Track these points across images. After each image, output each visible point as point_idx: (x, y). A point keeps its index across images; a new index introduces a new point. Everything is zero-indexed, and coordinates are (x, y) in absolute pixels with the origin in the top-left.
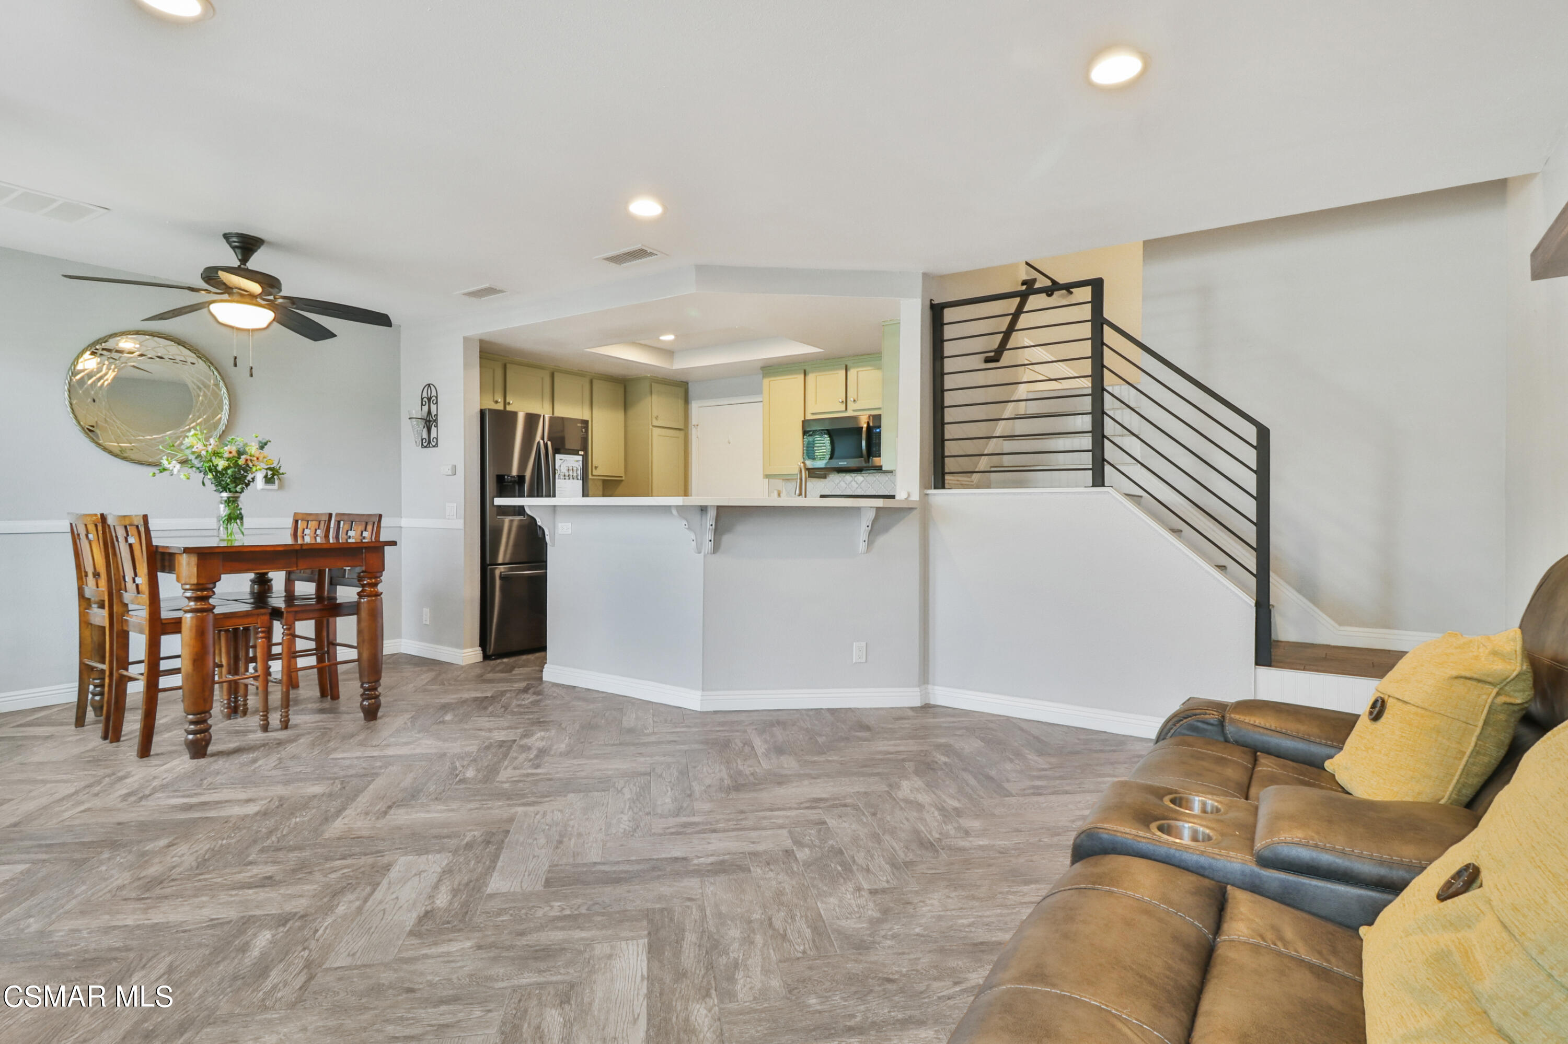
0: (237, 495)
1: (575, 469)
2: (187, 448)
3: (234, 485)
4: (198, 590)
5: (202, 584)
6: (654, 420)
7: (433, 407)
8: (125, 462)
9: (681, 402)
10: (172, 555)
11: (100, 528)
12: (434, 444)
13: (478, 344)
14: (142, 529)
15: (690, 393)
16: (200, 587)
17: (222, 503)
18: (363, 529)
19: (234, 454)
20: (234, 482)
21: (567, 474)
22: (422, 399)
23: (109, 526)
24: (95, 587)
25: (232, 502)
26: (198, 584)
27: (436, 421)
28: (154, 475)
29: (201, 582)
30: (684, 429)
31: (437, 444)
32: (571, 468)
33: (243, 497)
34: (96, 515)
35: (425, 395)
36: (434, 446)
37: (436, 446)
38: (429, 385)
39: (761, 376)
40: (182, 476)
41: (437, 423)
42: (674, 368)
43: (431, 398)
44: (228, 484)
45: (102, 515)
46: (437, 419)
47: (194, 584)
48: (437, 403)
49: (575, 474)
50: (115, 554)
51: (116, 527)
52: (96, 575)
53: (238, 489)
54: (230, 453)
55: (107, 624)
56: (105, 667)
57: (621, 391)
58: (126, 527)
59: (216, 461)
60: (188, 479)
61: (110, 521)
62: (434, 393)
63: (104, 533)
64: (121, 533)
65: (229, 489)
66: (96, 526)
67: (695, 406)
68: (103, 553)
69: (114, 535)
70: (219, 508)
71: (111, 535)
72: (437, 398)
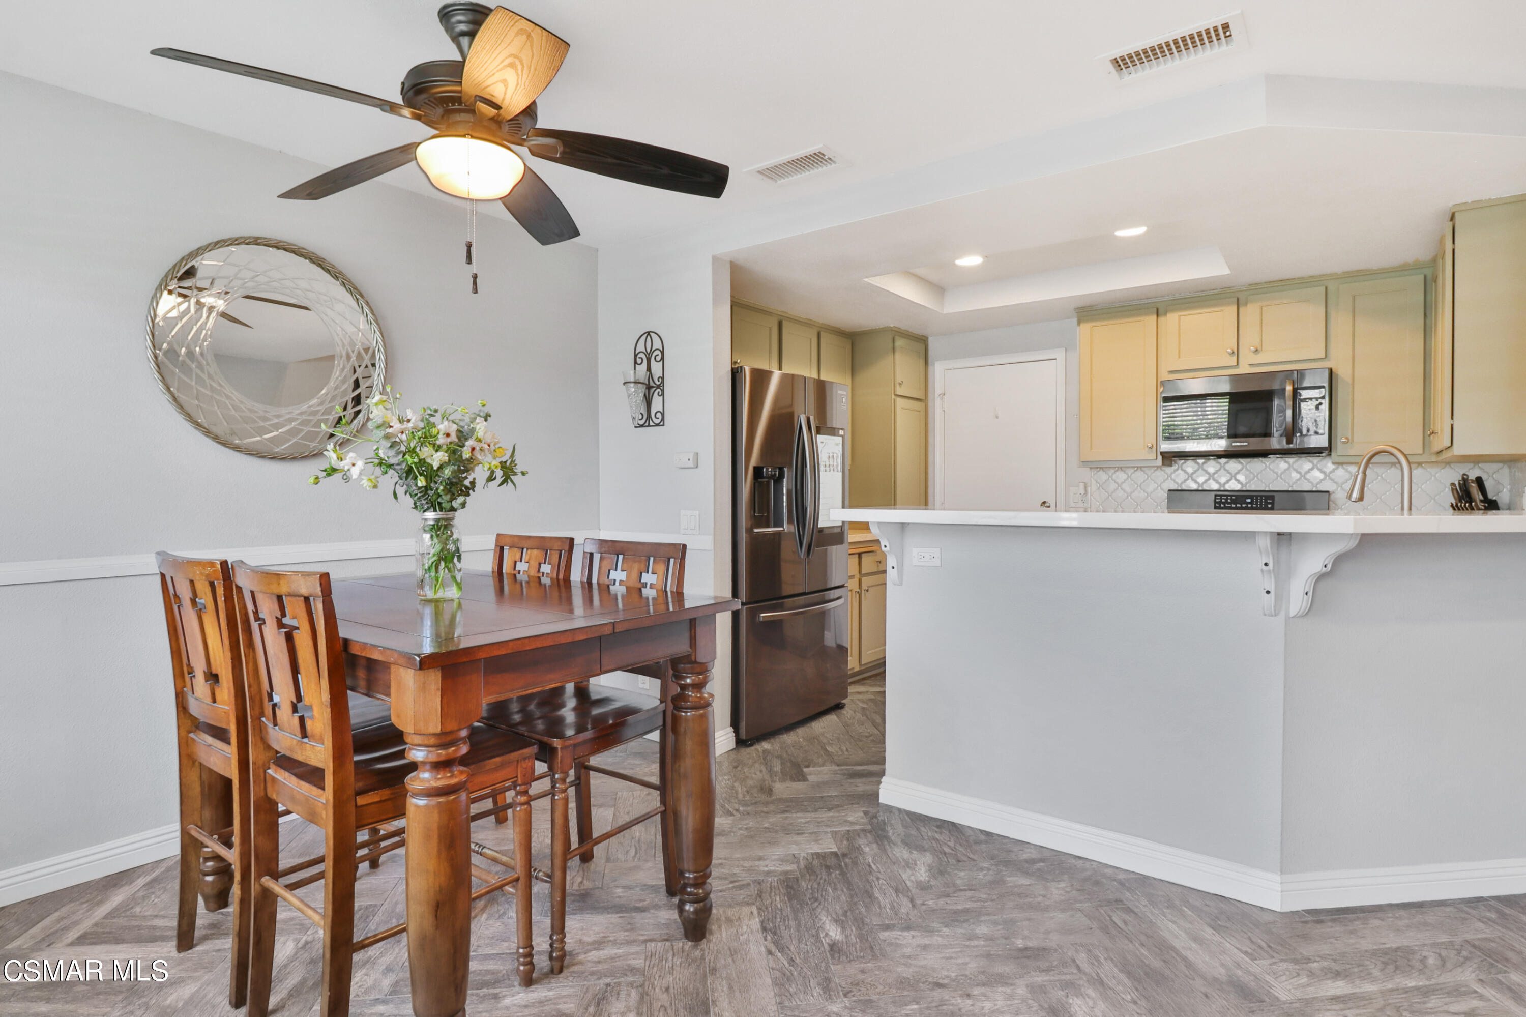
0: (450, 515)
1: (835, 455)
2: (378, 427)
3: (448, 497)
4: (444, 746)
5: (451, 732)
6: (898, 387)
7: (656, 368)
8: (238, 454)
9: (922, 362)
10: (385, 666)
11: (220, 591)
12: (657, 421)
13: (728, 266)
14: (318, 607)
15: (930, 353)
16: (448, 738)
17: (425, 531)
18: (643, 567)
19: (453, 437)
20: (449, 491)
21: (827, 464)
22: (636, 356)
23: (239, 589)
24: (208, 700)
25: (441, 528)
26: (443, 734)
27: (661, 386)
28: (317, 480)
29: (449, 728)
30: (923, 400)
31: (663, 420)
32: (831, 455)
33: (460, 518)
34: (211, 564)
35: (641, 347)
36: (657, 425)
37: (661, 424)
38: (649, 333)
39: (1075, 320)
40: (365, 483)
41: (663, 391)
42: (945, 312)
43: (652, 352)
44: (439, 496)
45: (224, 564)
46: (663, 382)
47: (434, 734)
48: (662, 358)
49: (835, 464)
50: (250, 644)
51: (257, 595)
52: (213, 677)
53: (455, 504)
54: (448, 435)
55: (234, 774)
56: (232, 856)
57: (849, 347)
58: (280, 598)
59: (426, 452)
60: (375, 487)
61: (241, 579)
62: (657, 344)
63: (228, 599)
64: (268, 609)
65: (440, 504)
66: (212, 584)
67: (939, 369)
68: (227, 642)
69: (250, 607)
70: (422, 540)
71: (244, 608)
72: (662, 353)
